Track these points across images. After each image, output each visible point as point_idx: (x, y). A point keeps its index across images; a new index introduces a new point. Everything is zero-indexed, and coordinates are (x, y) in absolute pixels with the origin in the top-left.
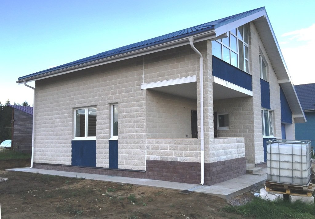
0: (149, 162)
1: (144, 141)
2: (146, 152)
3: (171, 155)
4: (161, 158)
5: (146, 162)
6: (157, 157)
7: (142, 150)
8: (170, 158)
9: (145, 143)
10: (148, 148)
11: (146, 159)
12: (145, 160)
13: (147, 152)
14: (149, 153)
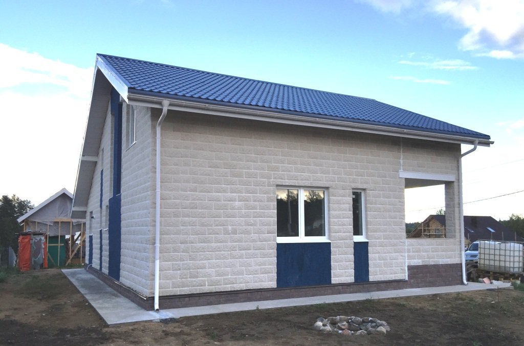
0: (411, 268)
1: (404, 243)
2: (406, 257)
3: (433, 258)
4: (423, 261)
5: (406, 268)
6: (420, 261)
7: (402, 254)
8: (432, 261)
9: (405, 246)
10: (409, 251)
11: (407, 265)
12: (405, 266)
13: (408, 255)
14: (410, 257)
